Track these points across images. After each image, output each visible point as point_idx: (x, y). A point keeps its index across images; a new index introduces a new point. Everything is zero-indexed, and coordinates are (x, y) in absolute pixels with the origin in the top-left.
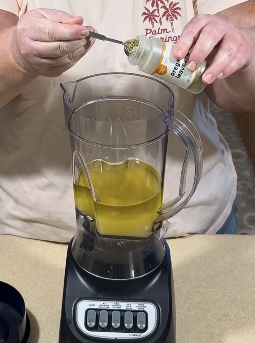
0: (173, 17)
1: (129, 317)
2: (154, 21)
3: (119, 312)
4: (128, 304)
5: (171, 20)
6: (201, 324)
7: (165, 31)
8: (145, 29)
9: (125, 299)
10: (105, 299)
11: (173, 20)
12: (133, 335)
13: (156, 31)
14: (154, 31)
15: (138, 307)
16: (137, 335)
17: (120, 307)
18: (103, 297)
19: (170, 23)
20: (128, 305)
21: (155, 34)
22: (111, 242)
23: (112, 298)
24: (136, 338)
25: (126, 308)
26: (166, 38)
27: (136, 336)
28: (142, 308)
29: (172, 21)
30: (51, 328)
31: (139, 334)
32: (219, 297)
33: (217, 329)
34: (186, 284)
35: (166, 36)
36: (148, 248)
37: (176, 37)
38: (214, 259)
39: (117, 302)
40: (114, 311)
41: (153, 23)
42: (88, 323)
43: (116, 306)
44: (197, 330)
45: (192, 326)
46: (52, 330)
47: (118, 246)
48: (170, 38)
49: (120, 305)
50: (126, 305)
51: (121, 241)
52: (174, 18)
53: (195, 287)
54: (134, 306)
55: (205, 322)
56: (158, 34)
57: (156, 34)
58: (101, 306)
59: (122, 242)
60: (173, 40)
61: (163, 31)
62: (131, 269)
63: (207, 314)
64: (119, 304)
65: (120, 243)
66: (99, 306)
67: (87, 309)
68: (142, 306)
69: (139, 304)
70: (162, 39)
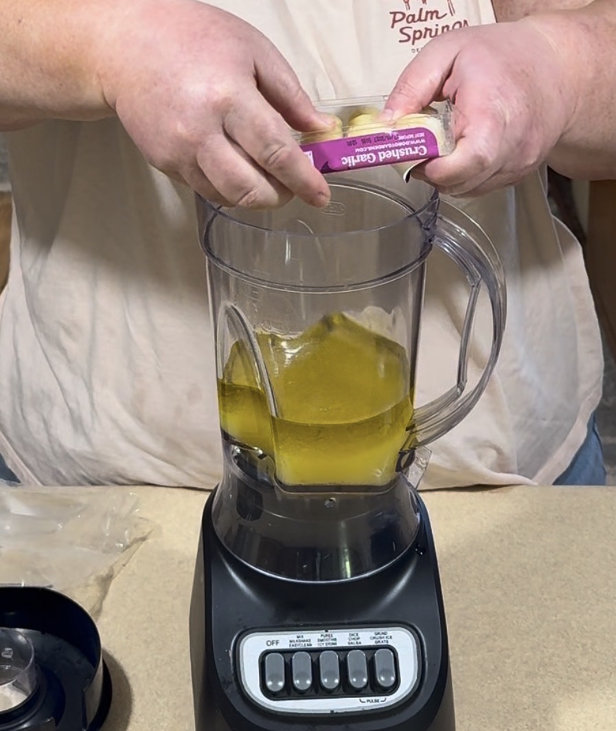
1: (357, 663)
3: (334, 653)
4: (352, 633)
6: (490, 684)
8: (391, 13)
9: (344, 624)
10: (299, 628)
12: (368, 701)
13: (413, 16)
14: (409, 16)
15: (374, 638)
16: (377, 701)
17: (334, 642)
18: (294, 623)
20: (353, 637)
21: (413, 21)
22: (307, 500)
23: (316, 623)
24: (377, 707)
25: (349, 643)
26: (437, 30)
27: (377, 703)
28: (382, 640)
31: (382, 698)
34: (457, 595)
35: (437, 25)
37: (459, 23)
39: (327, 631)
40: (324, 652)
42: (269, 684)
43: (326, 640)
47: (326, 507)
48: (445, 29)
49: (334, 637)
50: (349, 637)
51: (333, 496)
53: (476, 601)
54: (366, 637)
56: (419, 22)
57: (415, 22)
58: (294, 643)
59: (334, 499)
61: (429, 15)
64: (332, 636)
65: (331, 500)
66: (289, 643)
67: (264, 652)
68: (383, 636)
69: (377, 632)
70: (428, 32)
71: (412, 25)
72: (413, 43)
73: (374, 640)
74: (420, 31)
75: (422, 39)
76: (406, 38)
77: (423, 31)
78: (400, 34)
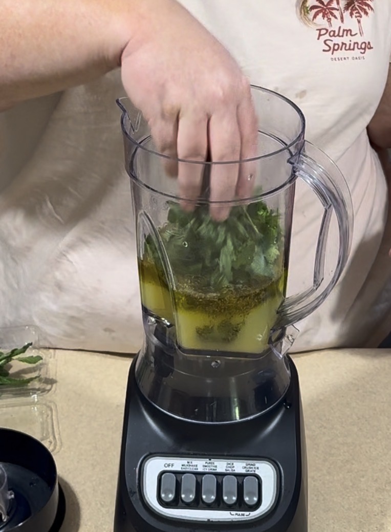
0: (360, 11)
1: (230, 485)
2: (331, 17)
3: (214, 476)
4: (229, 463)
5: (358, 16)
7: (349, 32)
9: (224, 455)
10: (190, 456)
11: (361, 17)
12: (236, 514)
13: (334, 32)
14: (332, 31)
15: (245, 467)
16: (243, 515)
17: (215, 468)
18: (187, 452)
19: (357, 21)
20: (229, 466)
21: (334, 35)
22: (200, 361)
23: (203, 453)
24: (243, 519)
25: (226, 470)
26: (350, 44)
27: (243, 517)
28: (251, 469)
29: (359, 18)
30: (101, 504)
31: (247, 513)
32: (380, 452)
33: (375, 504)
35: (350, 41)
36: (262, 371)
37: (365, 43)
38: (371, 390)
39: (210, 460)
40: (207, 475)
41: (329, 19)
42: (163, 495)
43: (209, 466)
44: (343, 507)
45: (335, 500)
46: (102, 506)
47: (212, 367)
48: (356, 45)
49: (215, 465)
50: (226, 465)
51: (219, 360)
52: (362, 14)
54: (239, 466)
55: (356, 492)
56: (338, 37)
57: (335, 36)
58: (185, 467)
60: (361, 48)
61: (345, 33)
62: (233, 406)
63: (360, 481)
64: (214, 463)
65: (216, 362)
66: (181, 466)
67: (161, 472)
68: (252, 466)
69: (248, 463)
70: (344, 46)
71: (332, 38)
72: (332, 54)
73: (245, 469)
74: (338, 45)
75: (339, 50)
76: (327, 48)
77: (340, 45)
78: (324, 44)
